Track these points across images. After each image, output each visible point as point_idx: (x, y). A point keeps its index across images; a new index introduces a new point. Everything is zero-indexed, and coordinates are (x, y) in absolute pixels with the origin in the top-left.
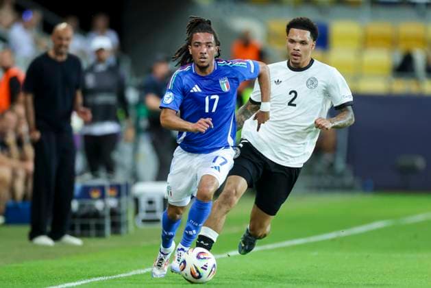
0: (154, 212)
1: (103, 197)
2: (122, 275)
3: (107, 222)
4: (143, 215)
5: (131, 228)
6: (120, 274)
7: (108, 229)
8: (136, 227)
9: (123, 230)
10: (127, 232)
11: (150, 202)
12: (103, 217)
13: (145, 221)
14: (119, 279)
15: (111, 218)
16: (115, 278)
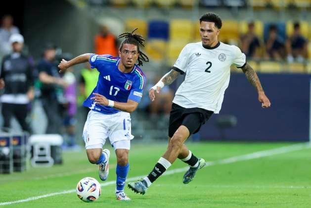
0: (44, 156)
1: (8, 145)
2: (21, 201)
3: (11, 163)
4: (36, 158)
5: (28, 167)
6: (20, 200)
7: (12, 168)
8: (31, 166)
9: (22, 168)
10: (25, 170)
11: (42, 149)
12: (8, 159)
13: (37, 162)
14: (19, 203)
15: (14, 161)
16: (16, 203)
